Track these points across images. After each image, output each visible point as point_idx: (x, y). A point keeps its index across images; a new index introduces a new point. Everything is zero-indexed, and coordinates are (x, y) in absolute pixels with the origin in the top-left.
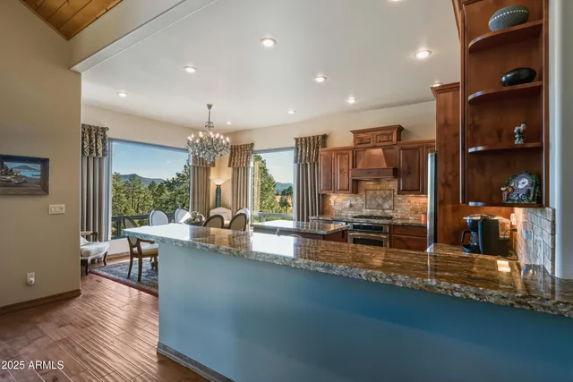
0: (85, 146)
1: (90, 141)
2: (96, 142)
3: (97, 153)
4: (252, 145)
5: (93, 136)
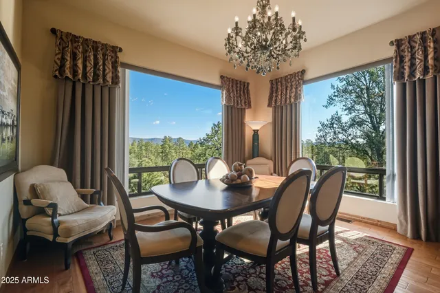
0: (88, 69)
1: (96, 64)
2: (104, 64)
3: (104, 79)
4: (303, 72)
5: (100, 56)
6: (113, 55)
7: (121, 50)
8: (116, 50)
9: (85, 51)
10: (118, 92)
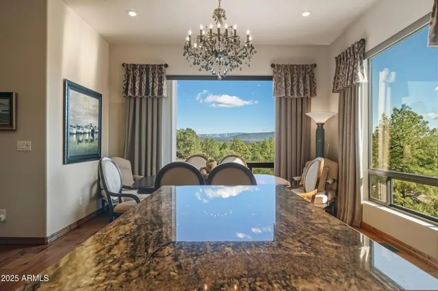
1: (147, 82)
2: (153, 81)
3: (153, 94)
4: (363, 42)
5: (150, 76)
6: (160, 72)
7: (166, 66)
8: (161, 67)
9: (141, 74)
10: (164, 102)
